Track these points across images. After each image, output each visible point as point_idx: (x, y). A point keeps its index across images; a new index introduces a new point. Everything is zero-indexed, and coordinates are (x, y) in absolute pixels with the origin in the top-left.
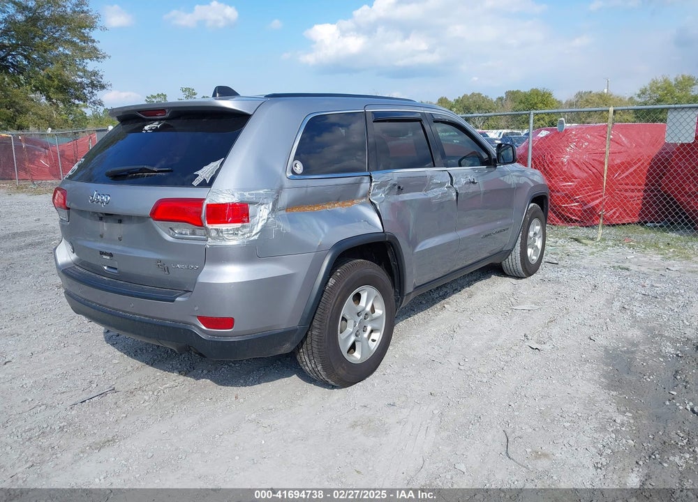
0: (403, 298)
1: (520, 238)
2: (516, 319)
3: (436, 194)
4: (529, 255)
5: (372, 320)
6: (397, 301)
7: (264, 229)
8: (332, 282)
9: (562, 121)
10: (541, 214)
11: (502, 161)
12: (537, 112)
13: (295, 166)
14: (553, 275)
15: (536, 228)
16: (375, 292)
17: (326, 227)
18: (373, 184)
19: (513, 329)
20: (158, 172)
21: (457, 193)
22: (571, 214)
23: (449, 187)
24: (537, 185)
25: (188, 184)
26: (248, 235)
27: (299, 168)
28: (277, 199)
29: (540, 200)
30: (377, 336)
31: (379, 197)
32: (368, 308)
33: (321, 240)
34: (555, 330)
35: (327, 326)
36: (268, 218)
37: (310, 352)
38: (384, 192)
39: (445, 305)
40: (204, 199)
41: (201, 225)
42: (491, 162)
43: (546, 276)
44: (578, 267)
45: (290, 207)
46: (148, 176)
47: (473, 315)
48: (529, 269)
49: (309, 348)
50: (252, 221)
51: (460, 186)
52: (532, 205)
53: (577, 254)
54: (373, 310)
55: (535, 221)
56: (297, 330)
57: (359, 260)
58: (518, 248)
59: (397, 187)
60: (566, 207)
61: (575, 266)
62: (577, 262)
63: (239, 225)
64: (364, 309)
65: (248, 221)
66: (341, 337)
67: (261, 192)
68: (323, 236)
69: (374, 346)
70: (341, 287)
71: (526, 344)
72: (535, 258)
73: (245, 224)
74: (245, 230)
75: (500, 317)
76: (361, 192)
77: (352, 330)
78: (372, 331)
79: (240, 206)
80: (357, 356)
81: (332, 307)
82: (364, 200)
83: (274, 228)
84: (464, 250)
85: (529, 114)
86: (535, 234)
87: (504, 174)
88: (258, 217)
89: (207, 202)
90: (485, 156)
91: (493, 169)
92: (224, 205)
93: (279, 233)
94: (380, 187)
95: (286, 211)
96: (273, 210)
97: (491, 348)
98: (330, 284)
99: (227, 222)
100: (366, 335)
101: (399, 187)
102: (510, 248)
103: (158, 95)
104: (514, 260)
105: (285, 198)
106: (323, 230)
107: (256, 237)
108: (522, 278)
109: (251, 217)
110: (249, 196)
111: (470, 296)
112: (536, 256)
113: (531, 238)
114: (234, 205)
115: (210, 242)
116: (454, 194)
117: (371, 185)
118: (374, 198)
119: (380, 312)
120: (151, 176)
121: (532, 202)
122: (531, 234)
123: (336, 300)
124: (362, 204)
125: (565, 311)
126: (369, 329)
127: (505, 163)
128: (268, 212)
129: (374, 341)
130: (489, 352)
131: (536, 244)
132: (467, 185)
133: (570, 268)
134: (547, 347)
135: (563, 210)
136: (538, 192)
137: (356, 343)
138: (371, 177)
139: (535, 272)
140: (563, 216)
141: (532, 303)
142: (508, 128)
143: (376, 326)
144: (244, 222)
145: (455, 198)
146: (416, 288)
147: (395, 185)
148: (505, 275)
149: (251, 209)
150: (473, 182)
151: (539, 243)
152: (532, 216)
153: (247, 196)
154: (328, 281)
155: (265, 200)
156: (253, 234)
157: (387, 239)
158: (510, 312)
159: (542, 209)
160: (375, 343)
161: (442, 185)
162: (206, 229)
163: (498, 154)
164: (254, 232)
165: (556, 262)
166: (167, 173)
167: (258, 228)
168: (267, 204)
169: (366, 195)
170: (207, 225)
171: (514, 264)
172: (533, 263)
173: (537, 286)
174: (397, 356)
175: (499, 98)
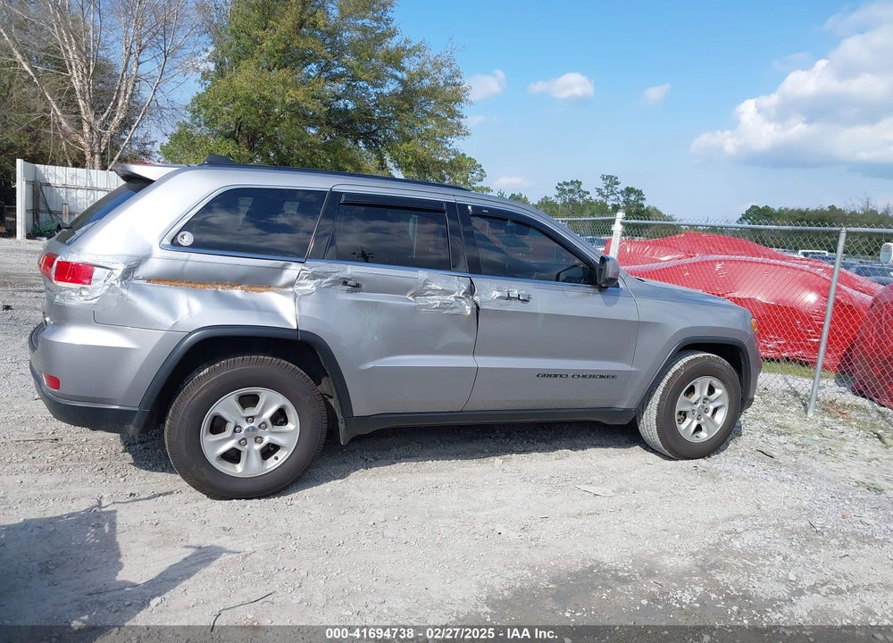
3: (430, 302)
4: (683, 427)
5: (273, 432)
7: (105, 296)
13: (182, 237)
16: (281, 399)
21: (478, 308)
26: (87, 297)
27: (187, 240)
28: (135, 267)
31: (307, 288)
32: (267, 416)
33: (178, 319)
36: (112, 284)
40: (58, 256)
45: (156, 278)
50: (94, 284)
51: (488, 299)
55: (706, 380)
56: (136, 412)
63: (79, 286)
64: (257, 416)
65: (90, 284)
66: (208, 438)
72: (703, 435)
73: (85, 286)
74: (83, 292)
76: (284, 279)
77: (229, 435)
78: (275, 446)
79: (82, 266)
80: (239, 469)
82: (289, 289)
86: (704, 399)
88: (102, 282)
89: (60, 258)
96: (123, 277)
99: (66, 281)
100: (257, 447)
103: (572, 181)
105: (148, 268)
106: (190, 310)
107: (94, 301)
109: (94, 280)
112: (708, 433)
114: (76, 265)
115: (58, 299)
116: (469, 307)
117: (299, 274)
118: (299, 288)
119: (291, 426)
124: (282, 293)
126: (266, 441)
129: (277, 458)
138: (303, 264)
145: (470, 313)
147: (344, 279)
149: (97, 271)
150: (519, 299)
151: (719, 415)
156: (92, 297)
157: (299, 339)
167: (98, 293)
169: (292, 284)
170: (54, 282)
172: (696, 441)
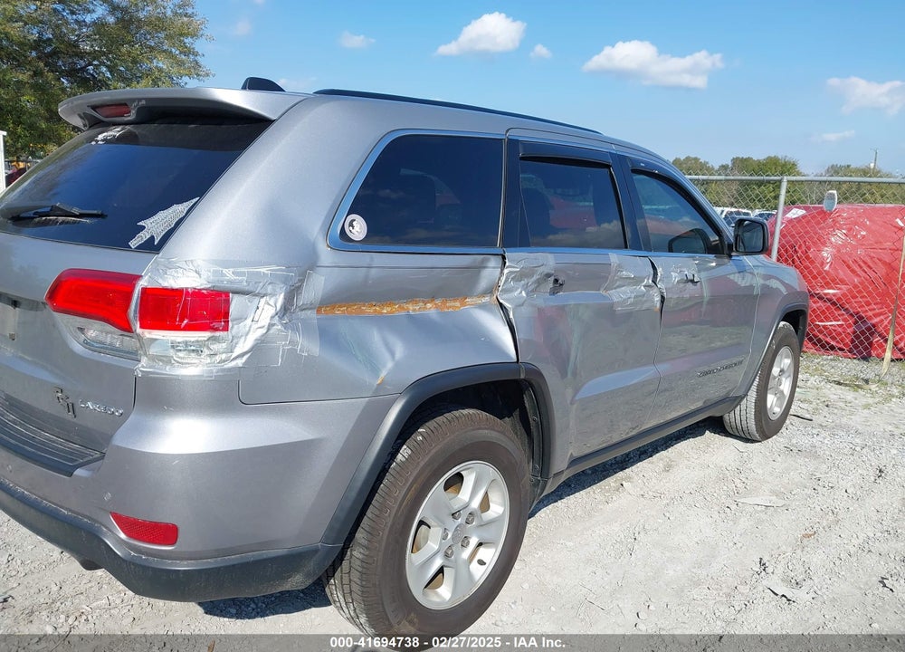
0: (546, 483)
1: (757, 380)
2: (744, 523)
3: (624, 297)
4: (769, 405)
5: (482, 526)
6: (536, 485)
7: (259, 348)
8: (405, 452)
9: (834, 195)
10: (795, 340)
11: (741, 249)
12: (794, 178)
13: (351, 224)
14: (804, 441)
15: (784, 362)
16: (491, 471)
17: (400, 350)
18: (506, 271)
19: (739, 545)
20: (81, 216)
21: (663, 297)
22: (833, 338)
23: (649, 286)
24: (793, 293)
25: (123, 244)
26: (224, 356)
27: (359, 229)
28: (299, 288)
29: (795, 317)
30: (490, 555)
31: (515, 296)
32: (475, 504)
33: (383, 374)
34: (817, 559)
35: (384, 544)
36: (271, 326)
37: (347, 588)
38: (525, 287)
39: (624, 483)
40: (138, 277)
41: (126, 327)
42: (721, 249)
43: (794, 441)
44: (847, 429)
45: (329, 303)
46: (63, 222)
47: (671, 509)
48: (767, 428)
49: (346, 581)
50: (235, 328)
51: (670, 285)
52: (782, 323)
53: (843, 405)
54: (485, 505)
55: (785, 350)
56: (316, 551)
57: (465, 412)
58: (752, 395)
59: (552, 279)
60: (824, 327)
61: (841, 427)
62: (844, 420)
63: (204, 335)
64: (467, 506)
65: (226, 329)
66: (413, 560)
67: (263, 270)
68: (390, 365)
69: (480, 573)
70: (422, 464)
71: (765, 582)
72: (777, 410)
73: (217, 334)
74: (215, 347)
75: (716, 516)
76: (484, 283)
77: (436, 547)
78: (480, 544)
79: (209, 295)
80: (445, 595)
81: (396, 506)
82: (486, 299)
83: (282, 345)
84: (666, 390)
85: (780, 181)
86: (782, 371)
87: (742, 270)
88: (248, 321)
89: (143, 283)
90: (714, 238)
91: (726, 260)
92: (178, 293)
93: (292, 354)
94: (518, 277)
95: (319, 311)
96: (285, 309)
97: (697, 584)
98: (399, 457)
99: (178, 328)
100: (466, 554)
101: (556, 281)
102: (740, 393)
104: (745, 414)
105: (317, 287)
106: (392, 354)
107: (240, 362)
108: (753, 441)
109: (233, 321)
110: (233, 277)
111: (668, 468)
112: (781, 407)
113: (775, 378)
114: (197, 294)
115: (143, 366)
116: (657, 299)
117: (502, 273)
118: (505, 296)
119: (499, 507)
120: (68, 222)
121: (784, 319)
122: (775, 371)
123: (409, 490)
124: (483, 307)
125: (831, 517)
126: (474, 541)
127: (747, 253)
128: (272, 311)
129: (481, 563)
130: (695, 593)
131: (781, 387)
132: (682, 285)
133: (833, 430)
134: (802, 595)
135: (820, 332)
136: (795, 304)
137: (445, 568)
138: (504, 258)
139: (776, 432)
140: (820, 341)
141: (774, 493)
142: (732, 205)
143: (486, 535)
144: (217, 330)
145: (658, 305)
146: (574, 461)
147: (548, 275)
148: (728, 434)
149: (236, 304)
150: (692, 281)
151: (786, 386)
152: (781, 342)
153: (229, 277)
154: (398, 451)
155: (270, 287)
156: (234, 355)
157: (522, 377)
158: (734, 507)
159: (796, 332)
160: (484, 567)
161: (637, 281)
162: (139, 337)
163: (736, 237)
164: (238, 351)
165: (808, 416)
166: (94, 220)
167: (245, 345)
168: (272, 295)
169: (490, 291)
170: (139, 330)
171: (743, 418)
172: (774, 418)
173: (779, 459)
174: (526, 586)
175: (723, 166)
